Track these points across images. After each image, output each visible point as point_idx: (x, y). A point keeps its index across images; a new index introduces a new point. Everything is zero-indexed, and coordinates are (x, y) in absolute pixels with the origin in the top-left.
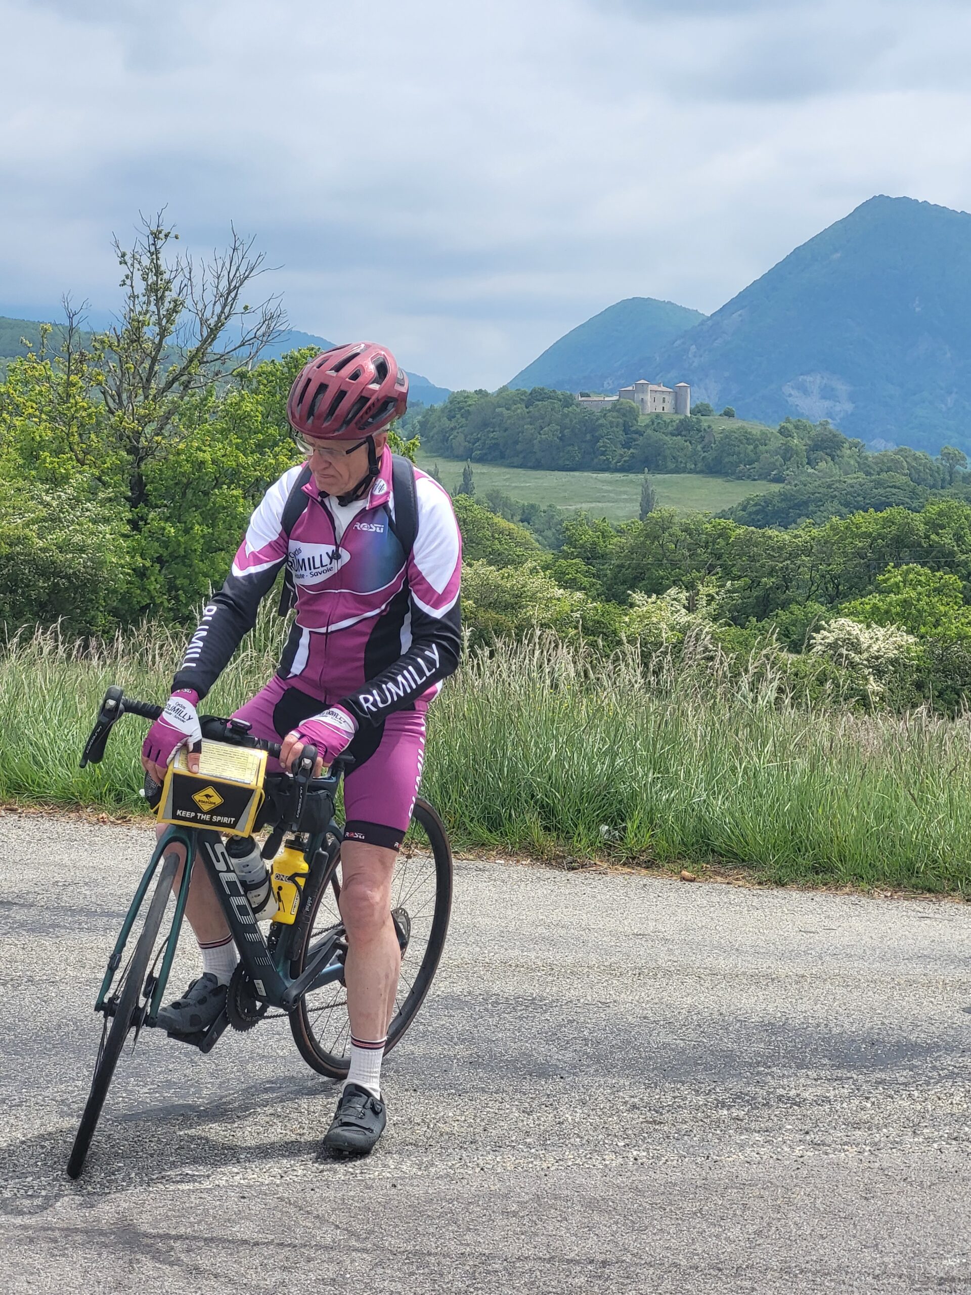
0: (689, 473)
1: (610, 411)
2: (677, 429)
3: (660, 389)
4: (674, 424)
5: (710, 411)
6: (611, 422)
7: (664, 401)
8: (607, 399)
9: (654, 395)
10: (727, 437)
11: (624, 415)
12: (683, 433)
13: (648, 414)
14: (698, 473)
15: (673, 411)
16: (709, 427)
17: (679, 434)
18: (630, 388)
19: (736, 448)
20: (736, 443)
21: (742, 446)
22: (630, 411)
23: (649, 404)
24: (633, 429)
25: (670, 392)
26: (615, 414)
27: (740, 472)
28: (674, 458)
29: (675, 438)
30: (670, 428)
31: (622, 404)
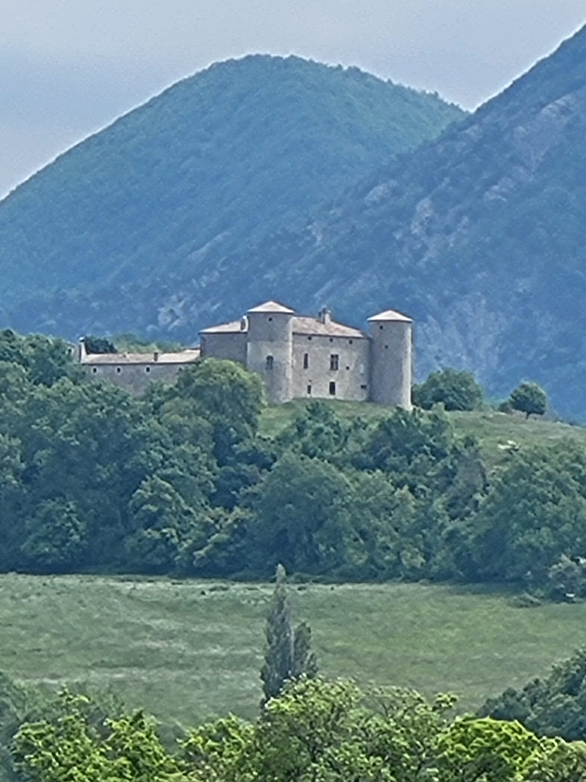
0: (407, 579)
1: (171, 393)
2: (372, 449)
3: (322, 330)
4: (364, 434)
5: (474, 395)
6: (176, 429)
7: (334, 365)
8: (164, 358)
9: (304, 346)
10: (521, 472)
11: (216, 407)
12: (392, 460)
13: (288, 406)
14: (433, 580)
15: (361, 396)
16: (469, 442)
17: (380, 464)
18: (235, 327)
19: (550, 507)
20: (549, 491)
21: (564, 499)
22: (233, 398)
23: (290, 375)
24: (241, 448)
25: (351, 340)
26: (189, 403)
27: (561, 577)
28: (363, 534)
29: (365, 475)
30: (352, 447)
31: (208, 374)
